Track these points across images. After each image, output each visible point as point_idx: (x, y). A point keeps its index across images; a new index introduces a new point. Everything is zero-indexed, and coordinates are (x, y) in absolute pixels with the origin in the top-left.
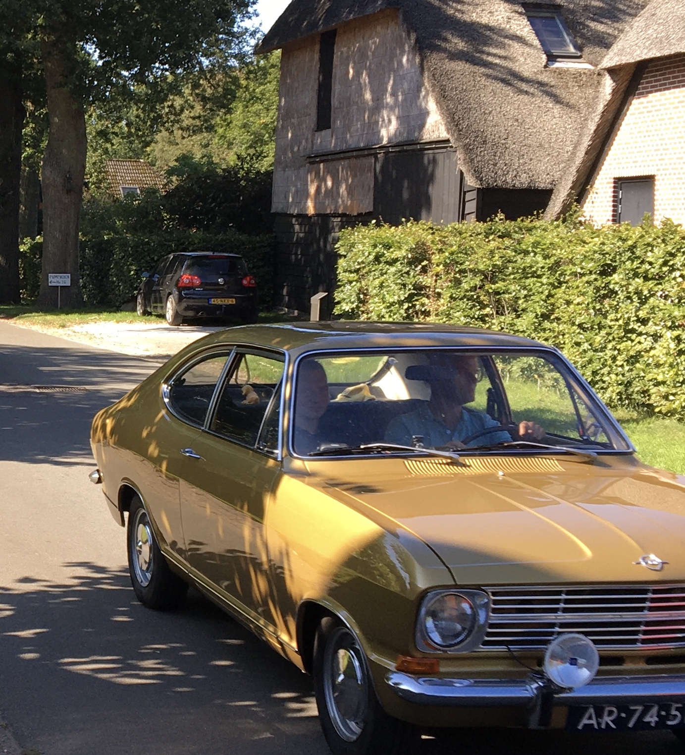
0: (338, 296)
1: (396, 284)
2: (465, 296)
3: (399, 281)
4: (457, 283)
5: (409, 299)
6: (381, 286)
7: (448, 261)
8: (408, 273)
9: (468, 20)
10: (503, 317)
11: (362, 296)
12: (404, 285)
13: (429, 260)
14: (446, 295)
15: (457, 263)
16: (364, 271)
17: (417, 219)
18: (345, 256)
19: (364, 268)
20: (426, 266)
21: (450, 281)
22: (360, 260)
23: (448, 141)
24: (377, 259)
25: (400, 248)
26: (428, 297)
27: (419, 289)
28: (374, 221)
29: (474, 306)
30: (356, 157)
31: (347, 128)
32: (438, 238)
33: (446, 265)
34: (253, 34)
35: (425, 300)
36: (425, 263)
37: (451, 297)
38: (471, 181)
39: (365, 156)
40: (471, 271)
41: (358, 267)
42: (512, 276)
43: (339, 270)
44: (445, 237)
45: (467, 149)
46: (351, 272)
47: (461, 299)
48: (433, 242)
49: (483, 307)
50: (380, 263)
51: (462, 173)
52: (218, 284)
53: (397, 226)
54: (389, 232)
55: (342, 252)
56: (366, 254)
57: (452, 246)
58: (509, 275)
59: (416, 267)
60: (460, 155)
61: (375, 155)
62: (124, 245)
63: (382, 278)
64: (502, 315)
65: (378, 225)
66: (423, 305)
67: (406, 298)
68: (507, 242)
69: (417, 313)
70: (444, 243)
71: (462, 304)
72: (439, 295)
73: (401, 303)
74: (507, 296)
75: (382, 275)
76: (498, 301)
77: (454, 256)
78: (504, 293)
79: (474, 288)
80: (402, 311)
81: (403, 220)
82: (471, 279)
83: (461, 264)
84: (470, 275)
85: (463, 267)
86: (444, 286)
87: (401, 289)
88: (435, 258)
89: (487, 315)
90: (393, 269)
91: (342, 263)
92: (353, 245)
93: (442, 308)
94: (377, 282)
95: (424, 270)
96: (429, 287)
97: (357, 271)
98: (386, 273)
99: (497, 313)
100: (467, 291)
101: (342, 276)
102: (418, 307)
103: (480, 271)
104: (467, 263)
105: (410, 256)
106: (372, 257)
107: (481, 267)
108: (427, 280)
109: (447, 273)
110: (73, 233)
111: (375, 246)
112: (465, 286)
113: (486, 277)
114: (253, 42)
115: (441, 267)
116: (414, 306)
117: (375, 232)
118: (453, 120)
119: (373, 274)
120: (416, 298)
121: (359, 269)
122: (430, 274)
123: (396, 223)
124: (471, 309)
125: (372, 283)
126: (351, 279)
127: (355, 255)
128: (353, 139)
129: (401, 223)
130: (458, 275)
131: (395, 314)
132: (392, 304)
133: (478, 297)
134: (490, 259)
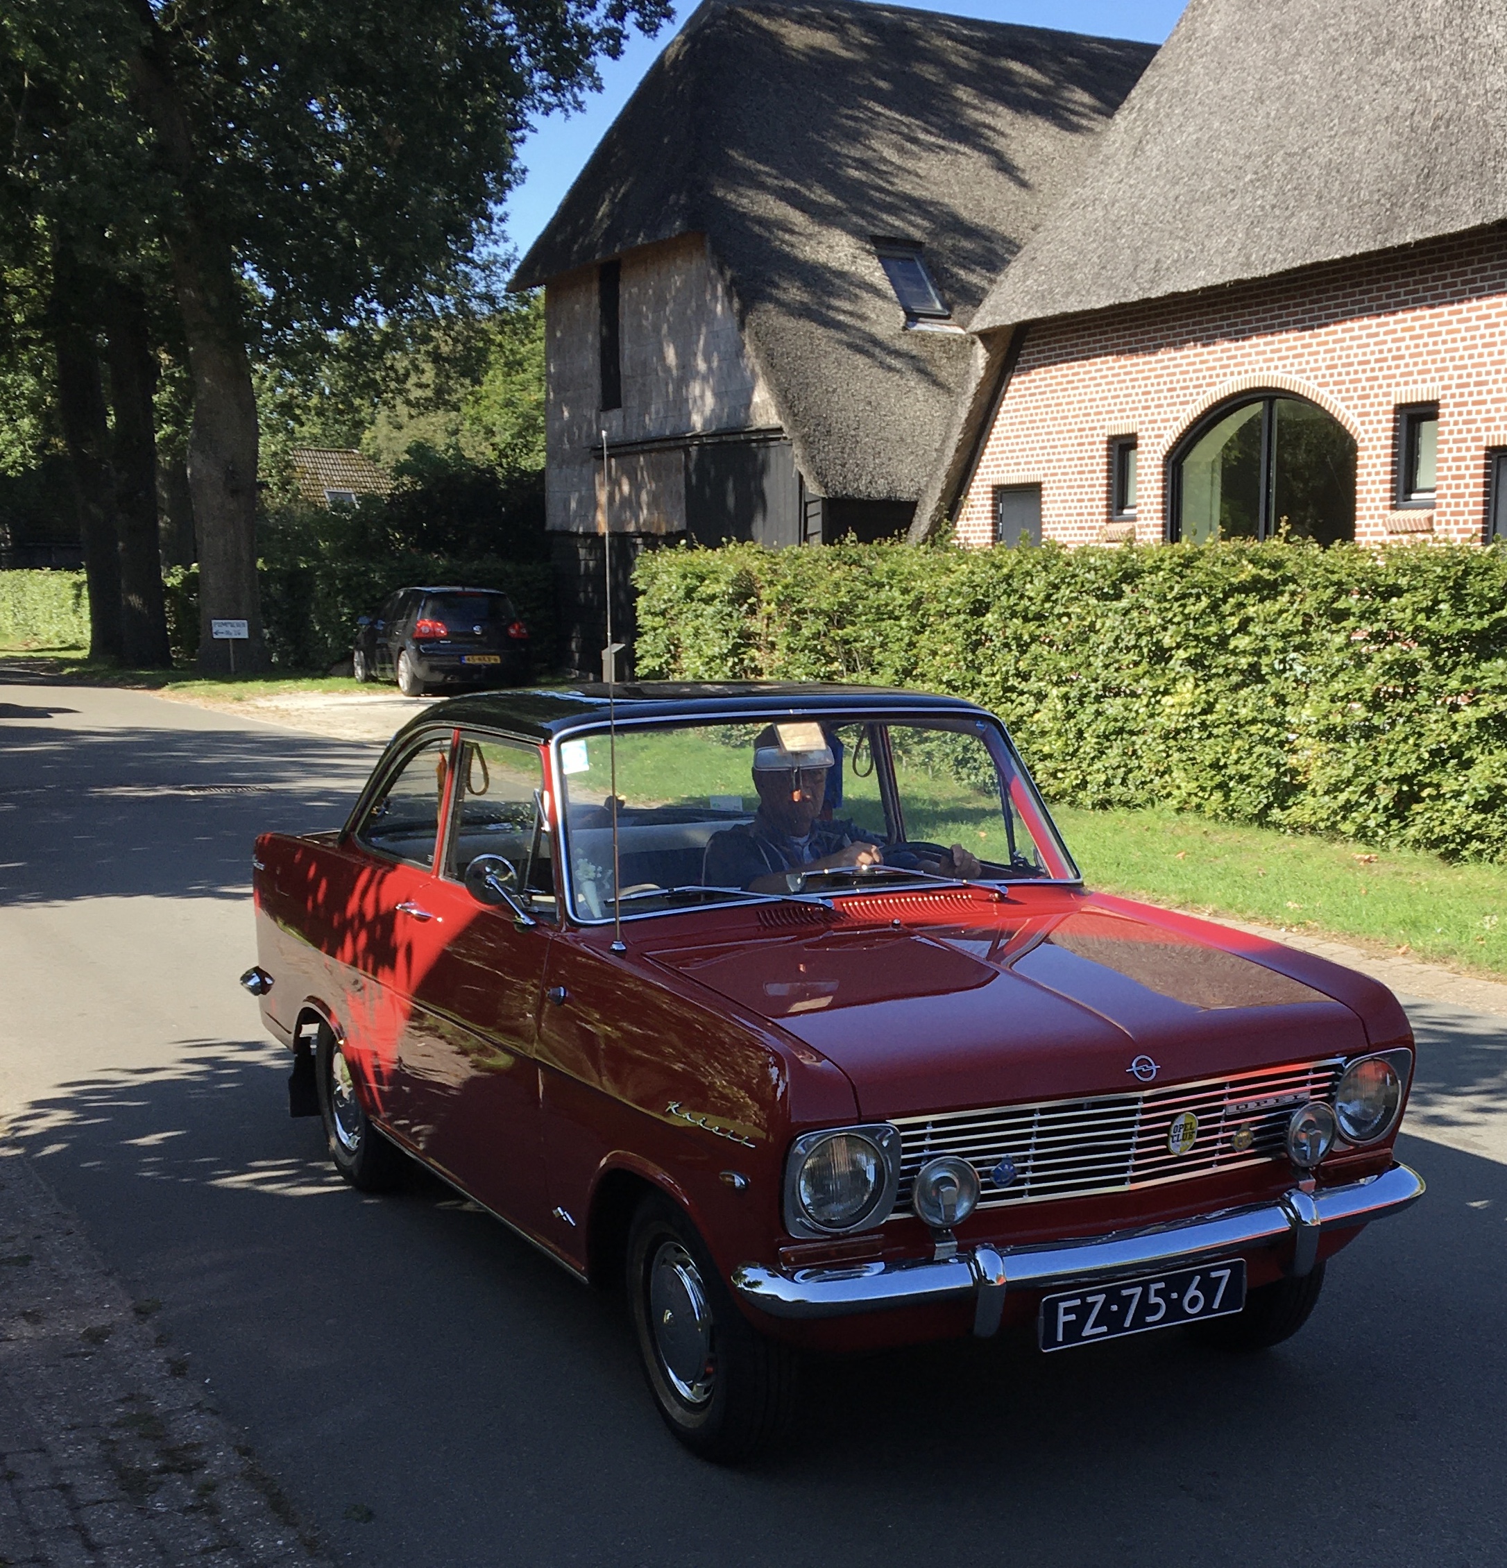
0: (640, 647)
1: (716, 631)
2: (806, 646)
3: (719, 626)
4: (795, 628)
5: (735, 650)
6: (696, 634)
7: (782, 598)
8: (730, 615)
9: (801, 256)
10: (855, 675)
11: (672, 647)
12: (726, 632)
13: (758, 597)
14: (782, 645)
15: (793, 600)
16: (673, 612)
17: (742, 540)
18: (644, 592)
19: (672, 607)
20: (753, 604)
21: (786, 626)
22: (666, 597)
23: (780, 430)
24: (689, 593)
25: (717, 581)
26: (759, 649)
27: (747, 637)
28: (683, 542)
29: (819, 659)
30: (658, 450)
31: (645, 407)
32: (766, 566)
33: (780, 604)
34: (506, 265)
35: (754, 652)
36: (752, 600)
37: (789, 648)
38: (813, 488)
39: (670, 449)
40: (812, 611)
41: (663, 607)
42: (864, 618)
43: (640, 612)
44: (776, 564)
45: (807, 441)
46: (655, 614)
47: (802, 650)
48: (760, 570)
49: (831, 661)
50: (692, 600)
51: (801, 477)
52: (473, 634)
53: (714, 549)
54: (704, 558)
55: (641, 586)
56: (674, 588)
57: (785, 576)
58: (859, 616)
59: (741, 606)
60: (797, 450)
61: (686, 449)
62: (329, 576)
63: (697, 623)
64: (854, 671)
65: (691, 547)
66: (753, 659)
67: (730, 651)
68: (856, 571)
69: (745, 672)
70: (774, 572)
71: (803, 658)
72: (773, 645)
73: (724, 657)
74: (858, 645)
75: (697, 617)
76: (849, 652)
77: (789, 591)
78: (855, 641)
79: (817, 636)
80: (726, 669)
81: (724, 539)
82: (813, 623)
83: (799, 602)
84: (811, 617)
85: (801, 606)
86: (779, 632)
87: (722, 638)
88: (765, 594)
89: (835, 673)
90: (710, 610)
91: (641, 602)
92: (654, 577)
93: (777, 664)
94: (690, 630)
95: (752, 611)
96: (760, 635)
97: (663, 613)
98: (701, 615)
99: (848, 670)
100: (808, 639)
101: (644, 620)
102: (746, 662)
103: (822, 612)
104: (806, 600)
105: (731, 591)
106: (681, 593)
107: (824, 606)
108: (756, 625)
109: (782, 614)
110: (246, 557)
111: (684, 577)
112: (806, 632)
113: (831, 620)
114: (508, 276)
115: (773, 605)
116: (742, 660)
117: (687, 557)
118: (786, 401)
119: (684, 616)
120: (743, 649)
121: (665, 610)
122: (760, 616)
123: (713, 544)
124: (815, 663)
125: (684, 631)
126: (655, 625)
127: (659, 589)
128: (653, 423)
129: (721, 545)
130: (795, 618)
131: (716, 673)
132: (712, 659)
133: (823, 647)
134: (835, 595)
